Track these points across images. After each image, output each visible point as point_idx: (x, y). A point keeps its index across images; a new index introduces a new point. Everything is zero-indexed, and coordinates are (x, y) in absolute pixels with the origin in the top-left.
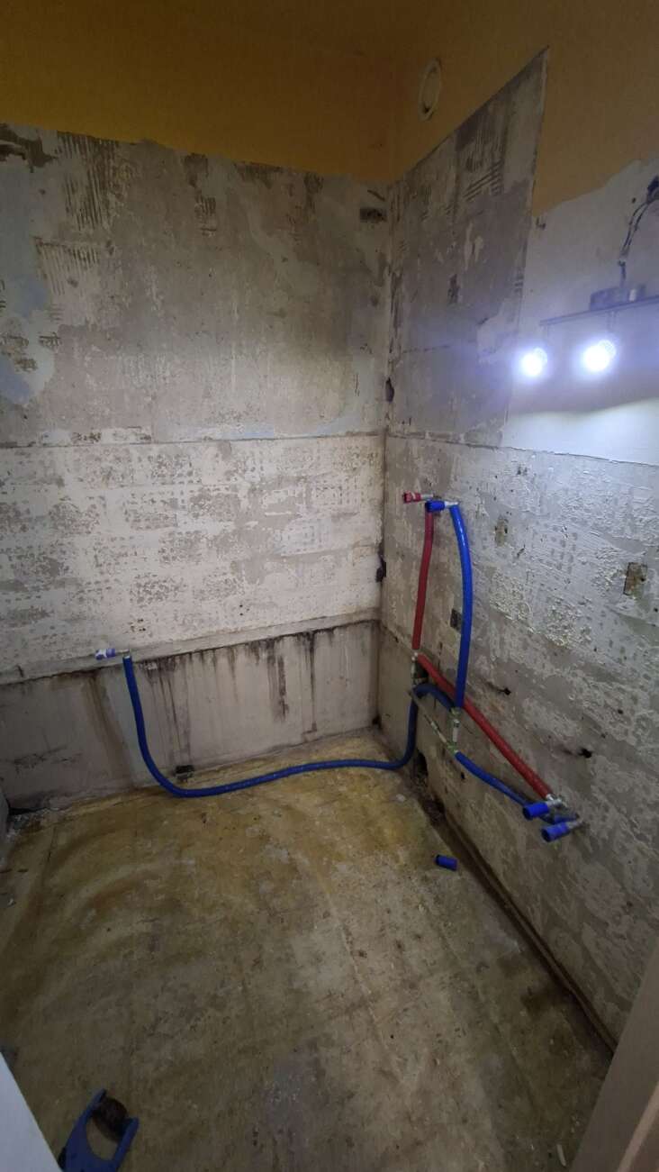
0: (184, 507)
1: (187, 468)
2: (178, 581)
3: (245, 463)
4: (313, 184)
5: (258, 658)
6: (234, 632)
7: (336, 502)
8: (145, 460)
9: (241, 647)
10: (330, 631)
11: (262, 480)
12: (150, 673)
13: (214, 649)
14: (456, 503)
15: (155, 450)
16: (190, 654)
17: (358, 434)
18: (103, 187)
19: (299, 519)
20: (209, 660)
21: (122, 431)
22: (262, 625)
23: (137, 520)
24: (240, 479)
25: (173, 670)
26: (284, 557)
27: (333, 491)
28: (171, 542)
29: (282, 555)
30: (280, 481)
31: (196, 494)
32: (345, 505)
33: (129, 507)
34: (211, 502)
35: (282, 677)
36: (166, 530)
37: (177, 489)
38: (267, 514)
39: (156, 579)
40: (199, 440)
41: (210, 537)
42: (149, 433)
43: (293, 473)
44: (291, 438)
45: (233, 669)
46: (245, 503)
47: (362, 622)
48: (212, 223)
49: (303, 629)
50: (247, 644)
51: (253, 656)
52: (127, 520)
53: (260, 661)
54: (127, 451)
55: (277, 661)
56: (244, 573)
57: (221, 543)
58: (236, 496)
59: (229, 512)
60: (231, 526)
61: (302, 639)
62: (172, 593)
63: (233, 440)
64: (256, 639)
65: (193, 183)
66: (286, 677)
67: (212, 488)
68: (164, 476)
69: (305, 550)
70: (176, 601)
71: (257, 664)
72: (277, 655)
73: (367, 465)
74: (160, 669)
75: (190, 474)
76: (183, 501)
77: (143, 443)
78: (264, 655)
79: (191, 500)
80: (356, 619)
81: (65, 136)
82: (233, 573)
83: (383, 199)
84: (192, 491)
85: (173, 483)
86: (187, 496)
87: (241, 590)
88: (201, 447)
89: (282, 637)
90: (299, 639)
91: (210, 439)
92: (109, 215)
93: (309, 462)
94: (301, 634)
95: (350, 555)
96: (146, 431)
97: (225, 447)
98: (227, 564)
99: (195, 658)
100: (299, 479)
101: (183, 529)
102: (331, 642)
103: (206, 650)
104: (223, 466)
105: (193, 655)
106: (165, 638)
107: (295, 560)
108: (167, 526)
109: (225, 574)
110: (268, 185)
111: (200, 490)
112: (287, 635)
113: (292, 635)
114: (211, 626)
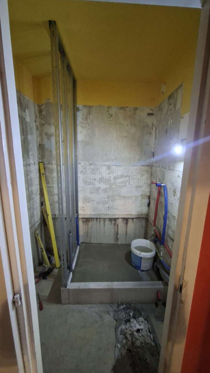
0: (97, 181)
1: (99, 171)
2: (93, 199)
3: (113, 171)
4: (136, 109)
5: (111, 223)
6: (106, 215)
7: (137, 183)
8: (90, 169)
9: (107, 219)
10: (133, 219)
11: (117, 175)
12: (83, 222)
13: (100, 218)
14: (165, 185)
15: (92, 167)
16: (94, 218)
17: (144, 166)
19: (126, 187)
20: (98, 221)
21: (86, 162)
22: (114, 214)
23: (86, 183)
24: (112, 175)
25: (89, 222)
27: (136, 180)
28: (93, 189)
29: (121, 195)
30: (122, 176)
32: (139, 184)
33: (85, 179)
34: (104, 180)
35: (118, 229)
36: (93, 186)
38: (118, 184)
39: (88, 198)
40: (103, 165)
41: (103, 189)
42: (91, 163)
43: (125, 174)
44: (126, 166)
45: (104, 224)
46: (112, 181)
47: (142, 218)
48: (111, 119)
49: (125, 217)
50: (109, 218)
52: (84, 182)
53: (112, 224)
54: (86, 167)
55: (116, 225)
56: (110, 199)
57: (105, 190)
58: (110, 179)
59: (108, 183)
60: (108, 186)
61: (124, 220)
62: (91, 202)
63: (111, 166)
64: (112, 217)
65: (108, 112)
66: (119, 230)
67: (104, 177)
68: (93, 173)
69: (127, 195)
70: (92, 204)
72: (117, 223)
73: (146, 174)
74: (86, 221)
75: (100, 173)
76: (97, 179)
77: (90, 165)
78: (113, 222)
79: (99, 179)
80: (140, 216)
82: (107, 199)
83: (154, 111)
84: (99, 177)
85: (95, 175)
88: (103, 167)
89: (118, 218)
90: (123, 220)
91: (106, 165)
92: (90, 119)
93: (130, 172)
95: (140, 198)
97: (109, 167)
98: (106, 196)
99: (95, 220)
100: (127, 176)
101: (96, 186)
102: (133, 222)
103: (98, 218)
104: (108, 171)
105: (95, 219)
106: (88, 213)
107: (124, 197)
108: (92, 185)
109: (105, 199)
110: (125, 110)
111: (102, 177)
112: (120, 218)
113: (122, 218)
114: (100, 212)
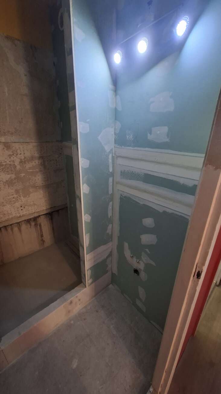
3: (17, 151)
5: (31, 225)
6: (19, 217)
7: (55, 165)
9: (23, 222)
10: (58, 211)
11: (25, 158)
13: (11, 225)
16: (0, 228)
19: (41, 172)
20: (9, 229)
22: (30, 213)
24: (15, 158)
26: (37, 187)
27: (53, 162)
29: (36, 186)
30: (32, 158)
32: (58, 166)
35: (41, 230)
38: (28, 171)
41: (4, 181)
43: (37, 155)
45: (20, 231)
46: (18, 167)
49: (47, 212)
50: (25, 220)
51: (28, 224)
55: (38, 225)
56: (21, 194)
57: (10, 183)
59: (12, 171)
60: (13, 176)
63: (10, 143)
66: (43, 230)
71: (30, 227)
72: (38, 223)
78: (33, 224)
82: (16, 194)
87: (21, 200)
89: (39, 216)
90: (46, 216)
93: (43, 151)
94: (47, 214)
97: (7, 145)
98: (13, 191)
100: (40, 157)
102: (59, 215)
103: (8, 226)
104: (7, 153)
107: (41, 187)
109: (13, 195)
110: (15, 45)
112: (42, 215)
113: (43, 215)
114: (9, 216)
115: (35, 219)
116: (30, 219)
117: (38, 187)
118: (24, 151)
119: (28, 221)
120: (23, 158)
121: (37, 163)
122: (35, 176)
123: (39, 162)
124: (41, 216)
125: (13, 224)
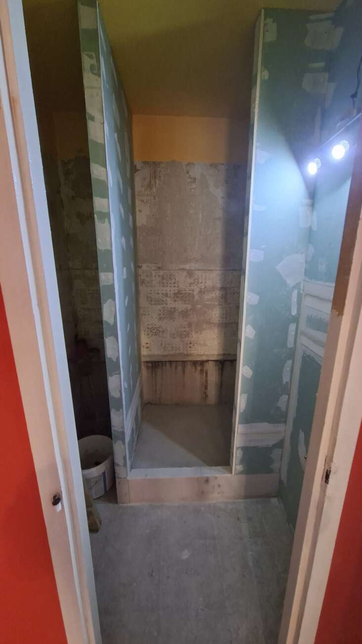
0: (170, 297)
3: (198, 280)
5: (196, 369)
6: (186, 355)
8: (157, 277)
9: (189, 363)
10: (232, 361)
13: (176, 361)
18: (155, 178)
19: (221, 307)
20: (173, 366)
22: (199, 354)
23: (151, 301)
24: (195, 287)
25: (158, 368)
26: (213, 323)
27: (238, 295)
28: (164, 311)
30: (213, 289)
31: (176, 292)
33: (149, 295)
34: (182, 295)
35: (206, 380)
36: (163, 306)
37: (168, 289)
38: (206, 303)
39: (155, 326)
40: (180, 269)
41: (180, 311)
43: (219, 286)
44: (220, 270)
45: (184, 372)
46: (196, 297)
48: (194, 186)
49: (219, 358)
50: (191, 361)
51: (194, 367)
52: (147, 300)
53: (197, 371)
54: (151, 273)
55: (204, 372)
56: (193, 328)
57: (184, 314)
58: (193, 294)
59: (189, 300)
60: (189, 307)
61: (218, 363)
62: (161, 334)
63: (194, 270)
65: (188, 173)
66: (208, 381)
67: (183, 290)
68: (164, 283)
69: (222, 321)
70: (162, 337)
71: (195, 372)
72: (205, 369)
74: (152, 367)
75: (174, 283)
76: (170, 294)
77: (157, 270)
78: (199, 368)
79: (174, 294)
81: (144, 163)
82: (188, 328)
84: (174, 290)
85: (167, 286)
86: (172, 292)
87: (191, 336)
88: (180, 272)
89: (208, 361)
90: (216, 363)
91: (184, 269)
92: (156, 187)
93: (228, 281)
94: (217, 361)
96: (159, 265)
97: (190, 273)
98: (187, 323)
100: (222, 288)
101: (169, 306)
102: (232, 367)
104: (189, 280)
105: (167, 364)
106: (157, 353)
107: (217, 325)
110: (217, 170)
111: (178, 290)
112: (211, 360)
113: (213, 361)
114: (176, 350)
115: (202, 363)
116: (197, 361)
117: (213, 325)
118: (205, 279)
119: (195, 363)
120: (203, 287)
121: (218, 294)
122: (213, 311)
123: (219, 294)
124: (210, 362)
125: (178, 361)
